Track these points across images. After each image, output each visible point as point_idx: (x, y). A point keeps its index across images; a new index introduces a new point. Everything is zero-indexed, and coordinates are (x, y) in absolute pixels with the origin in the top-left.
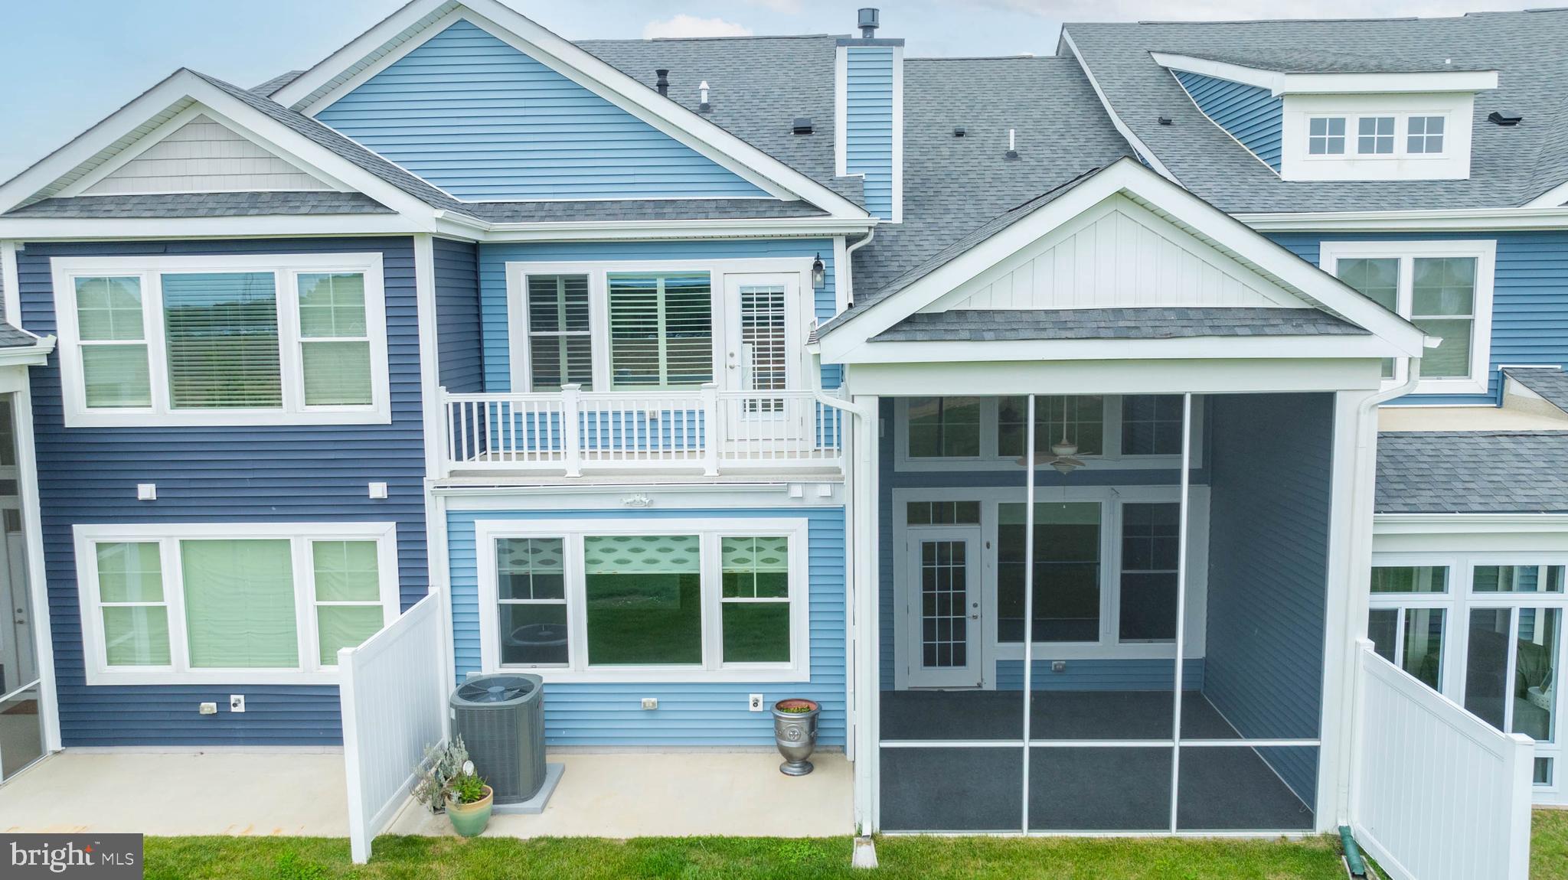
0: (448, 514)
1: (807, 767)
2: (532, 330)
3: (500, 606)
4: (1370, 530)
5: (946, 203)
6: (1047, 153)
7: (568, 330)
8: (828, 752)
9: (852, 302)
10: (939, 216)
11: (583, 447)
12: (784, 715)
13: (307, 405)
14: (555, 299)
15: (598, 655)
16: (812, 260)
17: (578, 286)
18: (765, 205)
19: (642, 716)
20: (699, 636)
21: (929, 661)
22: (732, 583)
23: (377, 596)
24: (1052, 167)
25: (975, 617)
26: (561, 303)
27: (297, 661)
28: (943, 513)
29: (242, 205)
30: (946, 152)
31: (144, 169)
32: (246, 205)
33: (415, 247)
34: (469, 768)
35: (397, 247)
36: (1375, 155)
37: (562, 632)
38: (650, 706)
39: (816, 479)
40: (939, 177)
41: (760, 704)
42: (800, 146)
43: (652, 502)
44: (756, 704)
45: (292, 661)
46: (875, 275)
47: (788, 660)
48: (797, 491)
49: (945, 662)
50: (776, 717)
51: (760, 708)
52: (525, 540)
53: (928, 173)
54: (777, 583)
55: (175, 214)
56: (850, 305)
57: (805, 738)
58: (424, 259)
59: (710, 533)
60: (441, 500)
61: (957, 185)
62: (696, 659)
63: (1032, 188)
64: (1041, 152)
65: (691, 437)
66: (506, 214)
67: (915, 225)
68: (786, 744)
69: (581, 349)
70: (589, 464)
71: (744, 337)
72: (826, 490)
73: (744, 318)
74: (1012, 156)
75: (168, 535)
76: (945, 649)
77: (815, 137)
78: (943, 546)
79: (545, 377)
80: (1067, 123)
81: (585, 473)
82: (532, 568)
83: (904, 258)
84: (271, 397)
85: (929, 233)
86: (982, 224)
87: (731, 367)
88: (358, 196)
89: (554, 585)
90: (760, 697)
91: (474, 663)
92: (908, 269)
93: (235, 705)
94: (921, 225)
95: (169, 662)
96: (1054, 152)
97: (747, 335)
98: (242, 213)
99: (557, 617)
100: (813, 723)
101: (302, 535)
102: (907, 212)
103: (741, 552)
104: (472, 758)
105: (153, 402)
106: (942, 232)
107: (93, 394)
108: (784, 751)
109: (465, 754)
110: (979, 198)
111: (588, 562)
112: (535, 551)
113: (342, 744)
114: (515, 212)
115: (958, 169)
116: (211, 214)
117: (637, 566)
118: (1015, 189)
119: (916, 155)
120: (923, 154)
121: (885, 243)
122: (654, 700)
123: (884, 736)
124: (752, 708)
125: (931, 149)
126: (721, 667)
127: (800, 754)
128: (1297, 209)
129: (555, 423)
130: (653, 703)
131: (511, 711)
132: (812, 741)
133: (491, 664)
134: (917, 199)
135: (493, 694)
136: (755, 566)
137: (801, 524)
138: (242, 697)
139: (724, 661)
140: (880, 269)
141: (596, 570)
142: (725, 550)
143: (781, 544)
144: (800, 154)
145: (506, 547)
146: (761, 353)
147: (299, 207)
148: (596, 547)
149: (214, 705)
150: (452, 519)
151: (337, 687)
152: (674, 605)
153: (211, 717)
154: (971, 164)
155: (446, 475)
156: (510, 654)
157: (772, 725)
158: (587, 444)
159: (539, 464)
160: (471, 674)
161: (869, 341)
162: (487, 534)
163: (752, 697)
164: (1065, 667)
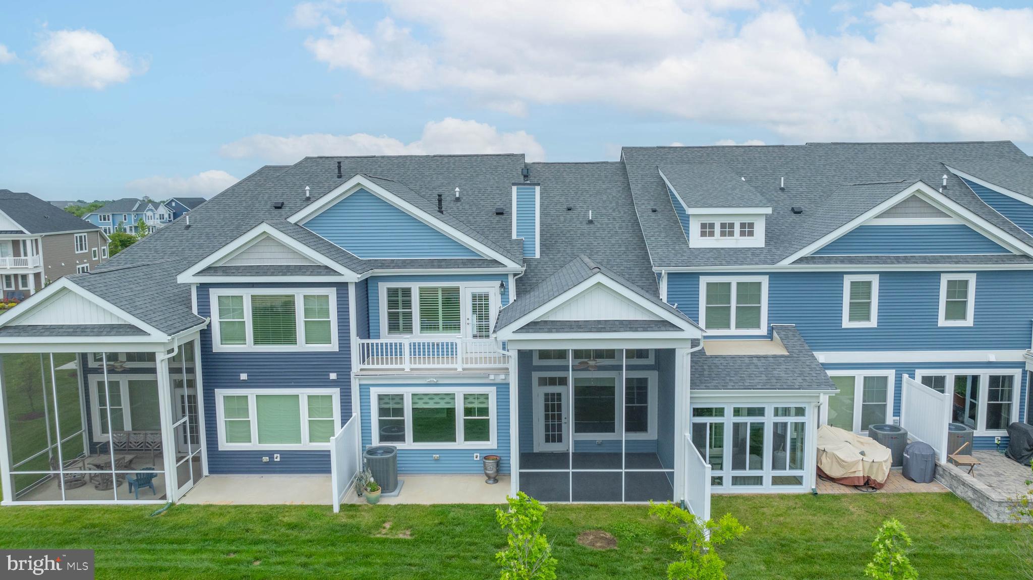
0: (360, 385)
1: (496, 481)
2: (389, 309)
3: (379, 420)
4: (689, 395)
5: (559, 247)
6: (606, 220)
7: (403, 309)
8: (504, 475)
9: (515, 299)
10: (555, 254)
11: (411, 355)
12: (487, 461)
13: (306, 344)
14: (398, 296)
15: (416, 439)
16: (500, 282)
17: (407, 292)
18: (482, 261)
19: (433, 462)
20: (455, 429)
21: (547, 440)
22: (468, 411)
23: (332, 416)
24: (606, 228)
25: (566, 423)
26: (400, 298)
27: (301, 441)
28: (552, 381)
29: (284, 271)
30: (562, 218)
31: (245, 256)
32: (285, 271)
33: (349, 289)
34: (372, 480)
35: (342, 287)
36: (727, 237)
37: (403, 429)
38: (436, 458)
39: (499, 372)
40: (558, 233)
41: (478, 457)
42: (498, 222)
43: (437, 381)
44: (476, 457)
45: (298, 440)
46: (526, 284)
47: (489, 441)
48: (492, 377)
49: (554, 441)
50: (484, 462)
51: (478, 459)
52: (389, 395)
53: (554, 231)
54: (484, 411)
55: (259, 274)
56: (515, 300)
57: (495, 470)
58: (352, 292)
59: (459, 392)
60: (357, 380)
61: (565, 238)
62: (454, 440)
63: (596, 240)
64: (603, 220)
65: (452, 352)
66: (379, 265)
67: (545, 259)
68: (488, 472)
69: (408, 316)
70: (413, 366)
71: (473, 312)
72: (503, 377)
73: (473, 304)
74: (591, 222)
75: (252, 394)
76: (553, 436)
77: (505, 217)
78: (553, 394)
79: (394, 327)
80: (617, 203)
81: (412, 369)
82: (391, 406)
83: (539, 276)
84: (293, 341)
85: (550, 263)
86: (572, 259)
87: (468, 324)
88: (327, 267)
89: (399, 412)
90: (478, 454)
91: (369, 442)
92: (540, 281)
93: (276, 458)
94: (548, 259)
95: (250, 442)
96: (609, 220)
97: (474, 311)
98: (284, 274)
99: (400, 425)
100: (498, 464)
101: (304, 393)
102: (542, 252)
103: (471, 400)
104: (373, 476)
105: (247, 343)
106: (556, 263)
107: (225, 339)
108: (487, 475)
109: (371, 475)
110: (573, 245)
111: (413, 403)
112: (393, 399)
113: (331, 473)
114: (383, 265)
115: (566, 229)
116: (272, 274)
117: (431, 405)
118: (589, 240)
119: (549, 221)
120: (553, 220)
121: (532, 268)
122: (438, 456)
123: (520, 468)
124: (475, 459)
125: (556, 218)
126: (464, 443)
127: (493, 476)
128: (688, 265)
129: (401, 349)
130: (438, 457)
131: (387, 459)
132: (498, 471)
133: (375, 442)
134: (547, 245)
135: (379, 453)
136: (476, 405)
137: (494, 389)
138: (279, 455)
139: (465, 441)
140: (529, 282)
141: (416, 406)
142: (465, 398)
143: (486, 397)
144: (498, 226)
145: (381, 398)
146: (480, 318)
147: (305, 272)
148: (416, 397)
149: (268, 458)
150: (362, 387)
151: (330, 451)
152: (444, 415)
153: (266, 463)
154: (572, 226)
155: (359, 370)
156: (383, 438)
157: (482, 465)
158: (412, 354)
159: (394, 366)
160: (368, 446)
161: (513, 332)
162: (374, 392)
163: (475, 454)
164: (602, 443)
